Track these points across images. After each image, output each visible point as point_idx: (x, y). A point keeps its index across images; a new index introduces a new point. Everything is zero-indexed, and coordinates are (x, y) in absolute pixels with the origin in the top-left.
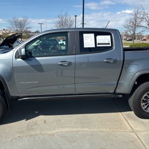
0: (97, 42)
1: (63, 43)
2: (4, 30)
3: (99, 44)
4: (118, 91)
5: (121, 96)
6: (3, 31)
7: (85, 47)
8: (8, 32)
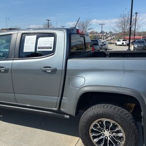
0: (38, 46)
3: (39, 48)
4: (62, 110)
5: (68, 117)
7: (24, 51)
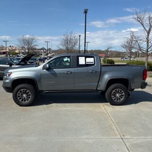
1: (68, 60)
2: (10, 46)
3: (87, 62)
4: (98, 89)
5: (100, 92)
6: (10, 48)
7: (80, 64)
8: (14, 48)
